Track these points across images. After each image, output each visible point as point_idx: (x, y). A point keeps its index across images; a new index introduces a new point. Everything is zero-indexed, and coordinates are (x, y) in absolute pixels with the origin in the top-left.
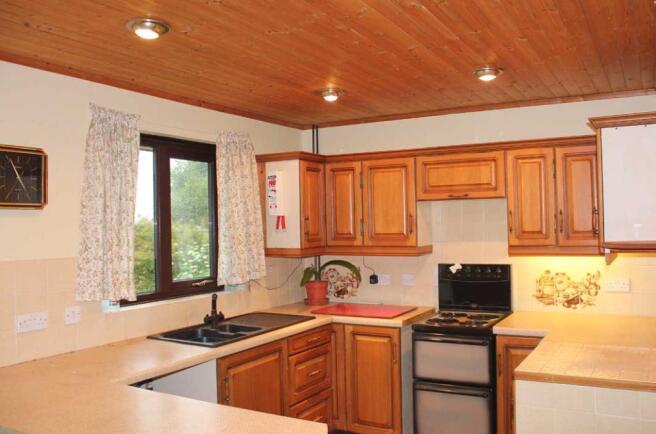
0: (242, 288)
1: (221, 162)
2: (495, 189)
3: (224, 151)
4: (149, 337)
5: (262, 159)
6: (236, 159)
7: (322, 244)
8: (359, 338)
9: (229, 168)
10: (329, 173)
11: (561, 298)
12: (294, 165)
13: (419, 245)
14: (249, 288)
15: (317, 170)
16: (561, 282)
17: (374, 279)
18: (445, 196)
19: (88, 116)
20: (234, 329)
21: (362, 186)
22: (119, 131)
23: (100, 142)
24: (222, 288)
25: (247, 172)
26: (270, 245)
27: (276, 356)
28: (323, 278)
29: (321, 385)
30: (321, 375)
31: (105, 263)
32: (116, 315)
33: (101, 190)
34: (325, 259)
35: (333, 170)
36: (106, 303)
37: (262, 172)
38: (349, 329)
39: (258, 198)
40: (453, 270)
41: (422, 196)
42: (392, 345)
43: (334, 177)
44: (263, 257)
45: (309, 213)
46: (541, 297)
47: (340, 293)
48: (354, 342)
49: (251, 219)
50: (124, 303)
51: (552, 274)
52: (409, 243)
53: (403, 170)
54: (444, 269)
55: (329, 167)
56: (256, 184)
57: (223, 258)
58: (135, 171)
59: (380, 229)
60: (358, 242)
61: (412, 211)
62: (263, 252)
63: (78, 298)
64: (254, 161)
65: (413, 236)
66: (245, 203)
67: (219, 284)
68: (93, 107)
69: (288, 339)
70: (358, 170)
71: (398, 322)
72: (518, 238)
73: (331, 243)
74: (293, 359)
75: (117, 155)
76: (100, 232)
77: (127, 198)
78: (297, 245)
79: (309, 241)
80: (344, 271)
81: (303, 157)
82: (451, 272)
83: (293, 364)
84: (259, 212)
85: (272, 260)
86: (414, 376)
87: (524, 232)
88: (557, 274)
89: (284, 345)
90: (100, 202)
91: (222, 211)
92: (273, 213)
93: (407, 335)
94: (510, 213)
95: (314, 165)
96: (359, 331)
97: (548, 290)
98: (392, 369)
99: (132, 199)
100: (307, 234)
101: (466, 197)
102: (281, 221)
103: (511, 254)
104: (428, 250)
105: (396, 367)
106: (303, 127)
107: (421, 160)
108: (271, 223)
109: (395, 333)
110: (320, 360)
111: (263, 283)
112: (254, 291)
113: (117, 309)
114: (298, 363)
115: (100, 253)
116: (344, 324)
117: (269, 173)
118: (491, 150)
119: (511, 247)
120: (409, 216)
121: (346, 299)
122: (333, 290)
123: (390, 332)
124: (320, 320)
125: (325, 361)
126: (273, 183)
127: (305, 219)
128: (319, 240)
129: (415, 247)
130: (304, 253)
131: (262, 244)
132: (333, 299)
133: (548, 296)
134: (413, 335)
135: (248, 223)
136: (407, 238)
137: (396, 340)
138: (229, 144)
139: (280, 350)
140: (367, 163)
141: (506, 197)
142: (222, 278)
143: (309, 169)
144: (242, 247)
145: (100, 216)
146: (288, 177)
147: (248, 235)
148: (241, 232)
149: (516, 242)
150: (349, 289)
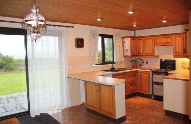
0: (119, 63)
1: (114, 39)
2: (171, 43)
3: (115, 36)
4: (101, 71)
5: (123, 38)
6: (117, 38)
7: (136, 55)
8: (142, 74)
9: (116, 39)
10: (137, 40)
11: (187, 67)
12: (129, 39)
13: (155, 55)
14: (120, 63)
15: (134, 40)
16: (187, 64)
17: (147, 63)
18: (160, 45)
19: (90, 32)
20: (116, 70)
21: (144, 43)
22: (95, 34)
23: (92, 36)
24: (115, 63)
25: (120, 40)
26: (125, 55)
27: (124, 75)
28: (137, 62)
29: (134, 83)
30: (134, 80)
31: (93, 57)
32: (95, 66)
33: (92, 45)
34: (137, 58)
35: (138, 40)
36: (93, 64)
37: (123, 40)
38: (140, 72)
39: (122, 45)
40: (163, 61)
41: (155, 45)
42: (148, 75)
43: (138, 41)
44: (123, 57)
45: (132, 49)
46: (182, 67)
47: (140, 65)
48: (141, 75)
49: (121, 50)
50: (96, 64)
51: (185, 62)
52: (153, 55)
53: (152, 40)
54: (161, 60)
55: (137, 39)
56: (122, 43)
57: (115, 57)
58: (98, 41)
59: (147, 52)
60: (143, 55)
61: (154, 48)
62: (123, 56)
63: (89, 63)
64: (121, 38)
65: (154, 53)
66: (119, 47)
67: (114, 62)
68: (90, 30)
69: (127, 72)
70: (143, 40)
71: (150, 71)
72: (176, 54)
73: (137, 55)
74: (128, 76)
75: (95, 38)
76: (92, 52)
77: (97, 46)
78: (130, 55)
79: (132, 54)
80: (141, 61)
81: (131, 37)
82: (162, 61)
83: (128, 77)
84: (122, 48)
85: (125, 58)
86: (152, 82)
87: (177, 53)
88: (186, 62)
89: (126, 74)
90: (92, 47)
91: (115, 48)
92: (125, 48)
93: (151, 73)
94: (174, 49)
95: (133, 39)
96: (142, 72)
97: (184, 66)
98: (148, 80)
99: (98, 46)
100: (132, 52)
101: (164, 45)
102: (127, 50)
103: (174, 57)
104: (158, 56)
105: (149, 80)
106: (132, 30)
107: (155, 37)
108: (125, 51)
109: (149, 73)
110: (134, 77)
111: (123, 62)
112: (121, 64)
113: (95, 65)
114: (129, 77)
115: (92, 55)
116: (139, 71)
117: (124, 41)
118: (170, 35)
119: (174, 56)
120: (153, 49)
121: (141, 67)
122: (139, 65)
123: (148, 72)
124: (134, 70)
125: (135, 78)
126: (125, 42)
127: (131, 50)
128: (135, 54)
129: (154, 56)
130: (132, 56)
131: (123, 55)
132: (139, 66)
133: (184, 67)
134: (152, 73)
135: (120, 51)
136: (153, 54)
137: (149, 74)
138: (116, 35)
139: (125, 74)
140: (144, 38)
141: (173, 45)
142: (115, 61)
143: (132, 40)
144: (119, 55)
145: (92, 49)
146: (128, 41)
147: (120, 53)
148: (118, 52)
149: (175, 55)
150: (142, 65)
